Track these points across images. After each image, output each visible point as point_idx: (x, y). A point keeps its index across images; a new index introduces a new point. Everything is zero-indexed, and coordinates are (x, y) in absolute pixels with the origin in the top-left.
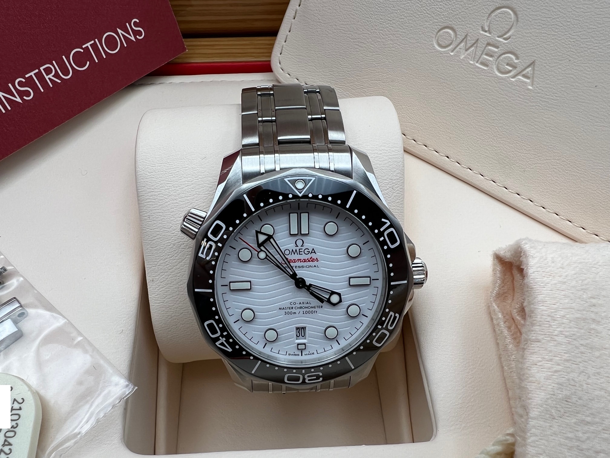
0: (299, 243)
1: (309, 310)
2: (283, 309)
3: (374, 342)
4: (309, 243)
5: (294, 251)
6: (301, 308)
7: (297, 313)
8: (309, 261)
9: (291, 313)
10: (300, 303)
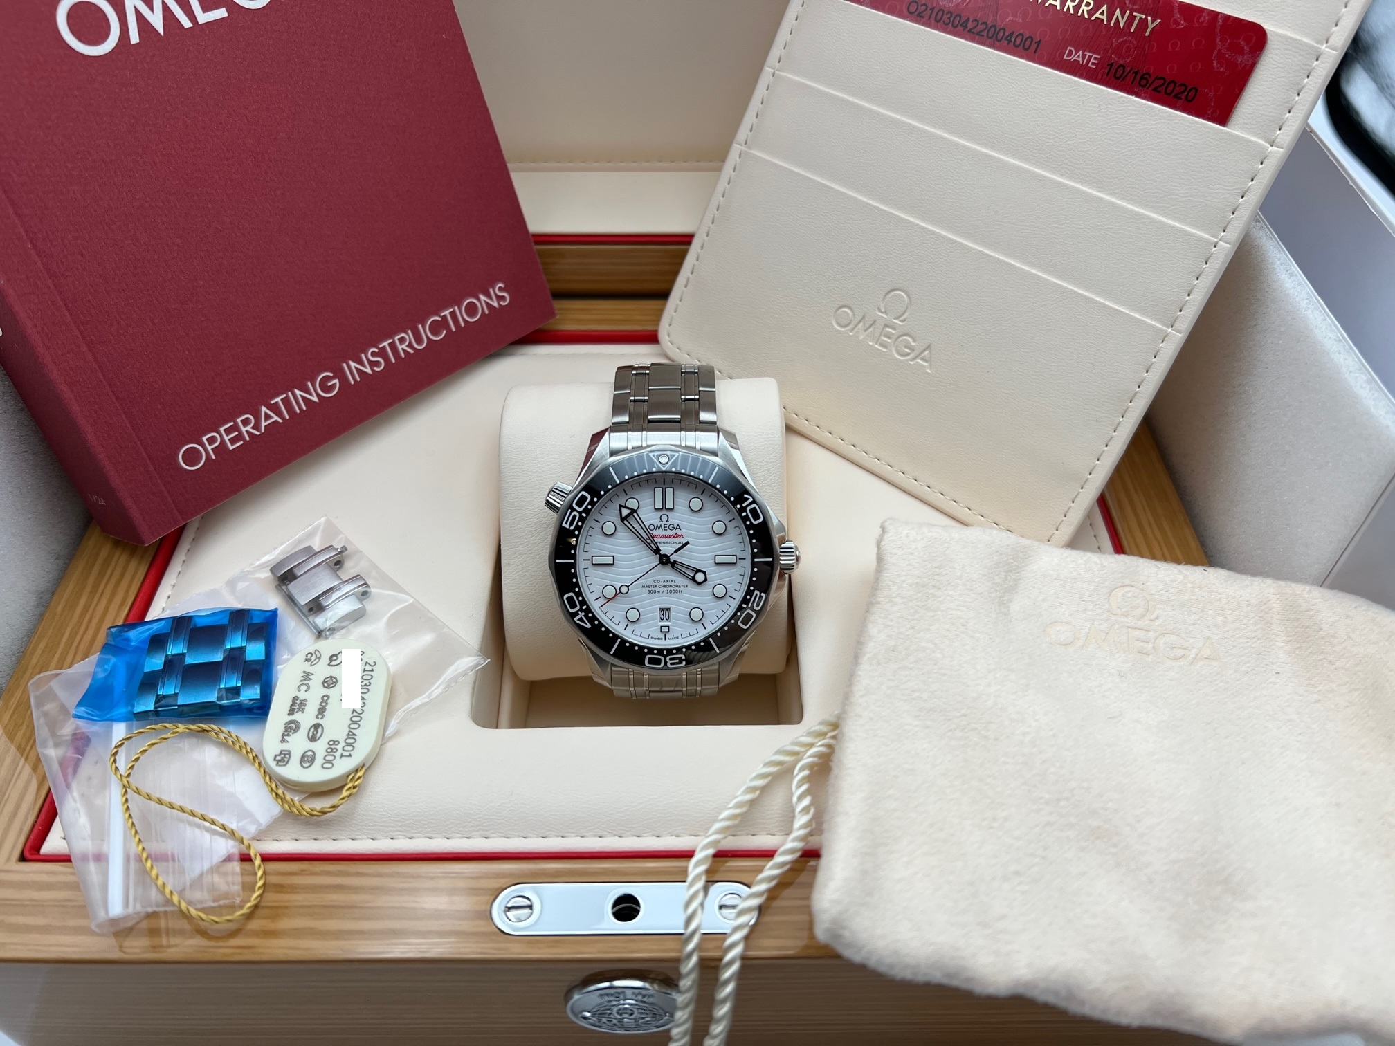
0: (664, 518)
1: (674, 589)
2: (647, 587)
3: (739, 623)
4: (674, 519)
5: (659, 526)
6: (665, 586)
7: (661, 592)
8: (674, 537)
9: (655, 592)
10: (664, 581)
